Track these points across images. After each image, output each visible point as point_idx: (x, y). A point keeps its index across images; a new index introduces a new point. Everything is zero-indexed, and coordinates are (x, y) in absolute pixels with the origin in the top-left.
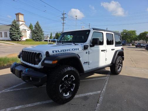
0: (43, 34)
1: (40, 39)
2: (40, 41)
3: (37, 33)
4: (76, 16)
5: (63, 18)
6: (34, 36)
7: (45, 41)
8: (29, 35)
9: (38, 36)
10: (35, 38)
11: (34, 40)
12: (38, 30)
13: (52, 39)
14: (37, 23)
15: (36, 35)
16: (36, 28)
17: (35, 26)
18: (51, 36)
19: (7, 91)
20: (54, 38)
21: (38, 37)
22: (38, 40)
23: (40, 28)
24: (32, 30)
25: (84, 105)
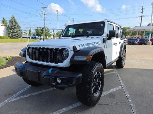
0: (21, 30)
1: (17, 35)
2: (17, 38)
3: (13, 28)
4: (58, 11)
5: (44, 13)
6: (9, 32)
7: (23, 37)
8: (3, 31)
9: (15, 32)
10: (10, 35)
11: (9, 36)
12: (14, 26)
13: (32, 36)
14: (13, 18)
15: (12, 31)
16: (12, 23)
17: (10, 21)
18: (29, 33)
19: (12, 100)
20: (34, 35)
21: (15, 34)
22: (15, 36)
23: (17, 23)
24: (6, 26)
25: (116, 104)
